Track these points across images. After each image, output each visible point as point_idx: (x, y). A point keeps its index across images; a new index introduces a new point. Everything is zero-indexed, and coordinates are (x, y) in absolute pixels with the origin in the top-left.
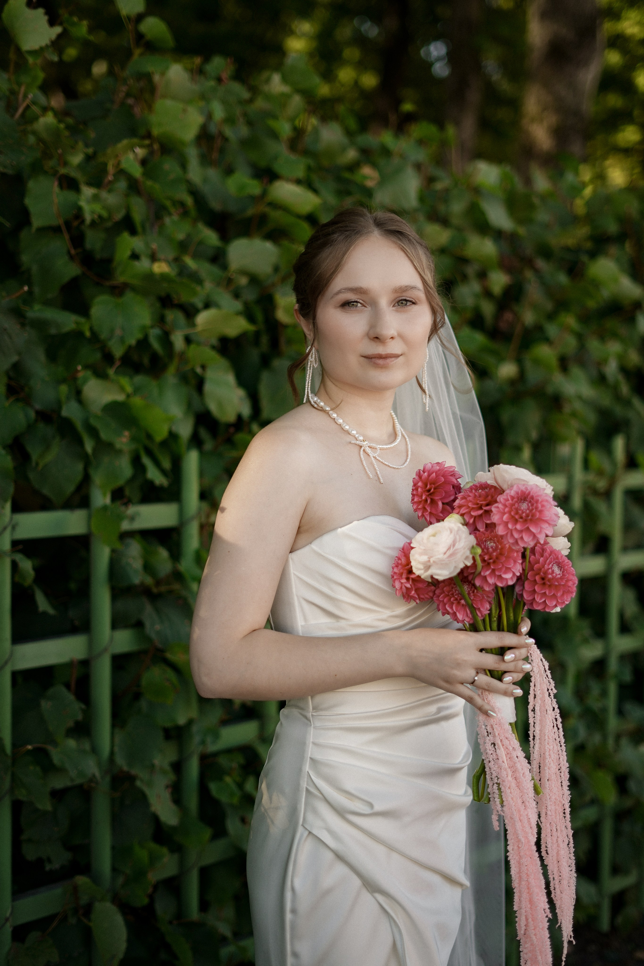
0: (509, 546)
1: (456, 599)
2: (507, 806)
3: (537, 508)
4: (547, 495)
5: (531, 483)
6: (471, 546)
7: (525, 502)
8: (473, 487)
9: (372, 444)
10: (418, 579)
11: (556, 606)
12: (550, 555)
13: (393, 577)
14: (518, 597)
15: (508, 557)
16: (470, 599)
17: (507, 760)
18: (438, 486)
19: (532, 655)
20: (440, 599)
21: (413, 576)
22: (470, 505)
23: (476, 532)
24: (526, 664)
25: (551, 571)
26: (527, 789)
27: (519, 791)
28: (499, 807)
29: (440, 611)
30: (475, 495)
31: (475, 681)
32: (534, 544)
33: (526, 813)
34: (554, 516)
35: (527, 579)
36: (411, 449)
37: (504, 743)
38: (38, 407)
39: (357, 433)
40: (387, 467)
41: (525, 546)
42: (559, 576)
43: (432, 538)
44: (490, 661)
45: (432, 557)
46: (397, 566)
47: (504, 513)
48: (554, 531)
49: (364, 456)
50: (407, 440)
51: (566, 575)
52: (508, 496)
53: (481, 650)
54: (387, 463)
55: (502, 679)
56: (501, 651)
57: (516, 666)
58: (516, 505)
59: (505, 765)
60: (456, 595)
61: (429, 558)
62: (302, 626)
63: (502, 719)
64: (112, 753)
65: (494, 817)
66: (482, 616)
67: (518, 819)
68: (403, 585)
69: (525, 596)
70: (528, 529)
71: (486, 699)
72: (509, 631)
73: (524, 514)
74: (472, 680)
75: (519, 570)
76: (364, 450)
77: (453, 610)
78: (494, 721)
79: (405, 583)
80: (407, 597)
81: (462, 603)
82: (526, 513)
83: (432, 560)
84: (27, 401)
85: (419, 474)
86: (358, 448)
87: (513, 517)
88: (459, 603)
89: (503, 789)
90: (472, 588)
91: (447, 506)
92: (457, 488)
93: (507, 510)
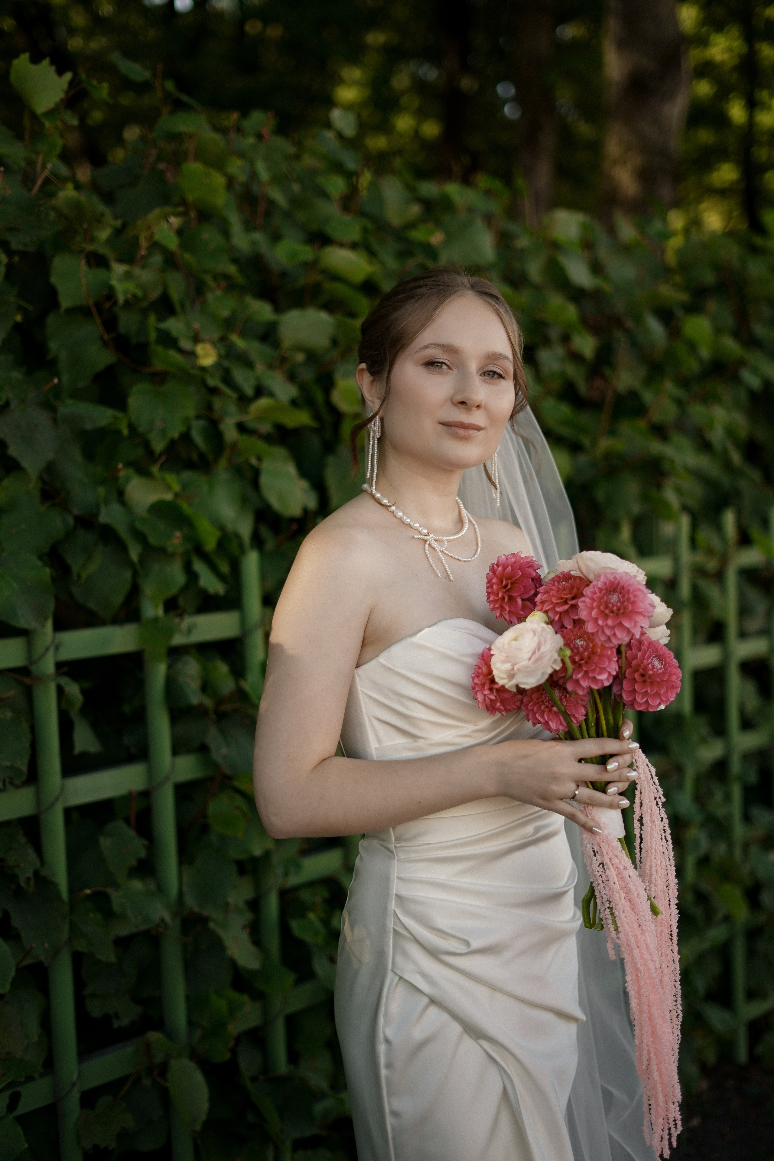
0: (602, 644)
1: (547, 707)
2: (622, 932)
3: (628, 599)
4: (639, 583)
5: (620, 570)
6: (559, 647)
7: (615, 593)
8: (556, 578)
9: (438, 537)
10: (502, 689)
11: (660, 704)
12: (648, 648)
13: (474, 688)
14: (617, 698)
15: (601, 656)
16: (563, 705)
17: (618, 881)
18: (516, 580)
19: (637, 761)
20: (529, 708)
21: (496, 686)
22: (554, 600)
23: (563, 629)
24: (631, 772)
25: (651, 667)
26: (643, 911)
27: (634, 914)
28: (614, 934)
29: (531, 721)
30: (559, 589)
31: (577, 795)
32: (629, 640)
33: (644, 938)
34: (649, 606)
35: (625, 677)
36: (481, 537)
37: (613, 862)
38: (76, 511)
39: (420, 526)
40: (456, 561)
41: (620, 643)
42: (661, 671)
43: (514, 642)
44: (591, 771)
45: (515, 664)
46: (478, 676)
47: (592, 609)
48: (650, 623)
49: (429, 550)
50: (476, 526)
51: (669, 669)
52: (595, 589)
53: (580, 761)
54: (456, 557)
55: (606, 791)
56: (603, 760)
57: (620, 776)
58: (605, 598)
59: (617, 887)
60: (546, 702)
61: (513, 665)
62: (375, 749)
63: (609, 835)
64: (181, 893)
65: (610, 946)
66: (578, 722)
67: (636, 945)
68: (486, 696)
69: (624, 696)
70: (620, 624)
71: (590, 814)
72: (609, 736)
73: (615, 608)
74: (572, 795)
75: (615, 669)
76: (429, 545)
77: (544, 719)
78: (600, 839)
79: (489, 694)
80: (491, 709)
81: (554, 710)
82: (617, 606)
83: (516, 668)
84: (64, 506)
85: (493, 569)
86: (422, 542)
87: (602, 612)
88: (550, 710)
89: (616, 913)
90: (563, 692)
91: (528, 602)
92: (538, 581)
93: (595, 604)
